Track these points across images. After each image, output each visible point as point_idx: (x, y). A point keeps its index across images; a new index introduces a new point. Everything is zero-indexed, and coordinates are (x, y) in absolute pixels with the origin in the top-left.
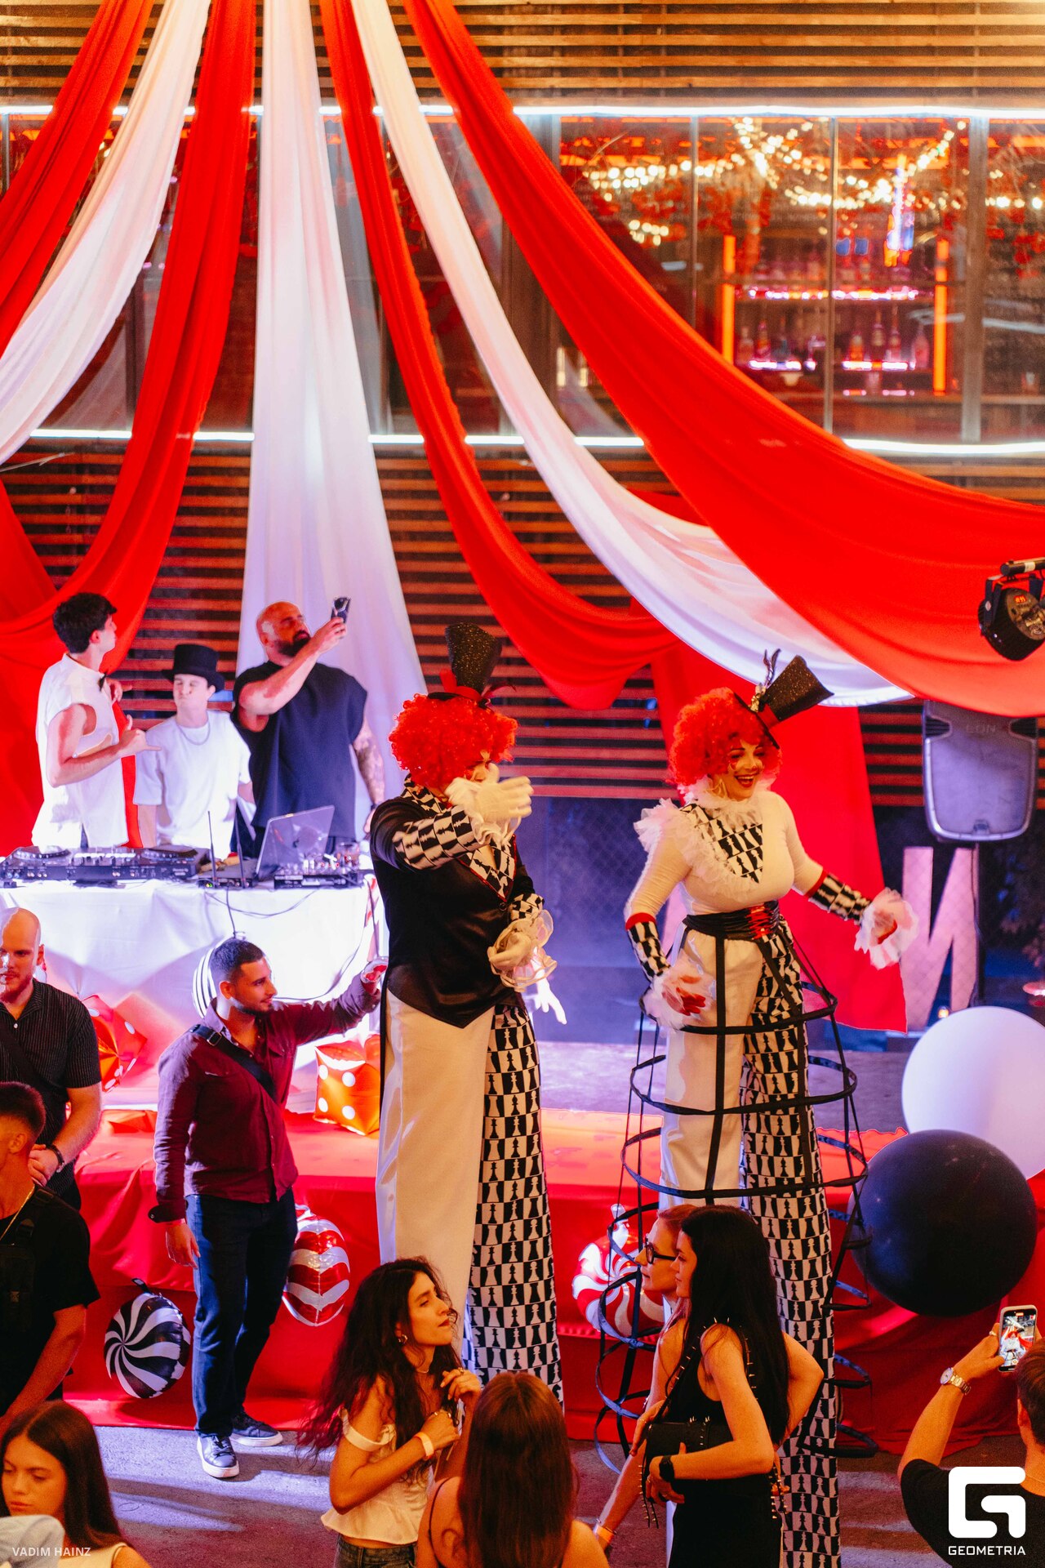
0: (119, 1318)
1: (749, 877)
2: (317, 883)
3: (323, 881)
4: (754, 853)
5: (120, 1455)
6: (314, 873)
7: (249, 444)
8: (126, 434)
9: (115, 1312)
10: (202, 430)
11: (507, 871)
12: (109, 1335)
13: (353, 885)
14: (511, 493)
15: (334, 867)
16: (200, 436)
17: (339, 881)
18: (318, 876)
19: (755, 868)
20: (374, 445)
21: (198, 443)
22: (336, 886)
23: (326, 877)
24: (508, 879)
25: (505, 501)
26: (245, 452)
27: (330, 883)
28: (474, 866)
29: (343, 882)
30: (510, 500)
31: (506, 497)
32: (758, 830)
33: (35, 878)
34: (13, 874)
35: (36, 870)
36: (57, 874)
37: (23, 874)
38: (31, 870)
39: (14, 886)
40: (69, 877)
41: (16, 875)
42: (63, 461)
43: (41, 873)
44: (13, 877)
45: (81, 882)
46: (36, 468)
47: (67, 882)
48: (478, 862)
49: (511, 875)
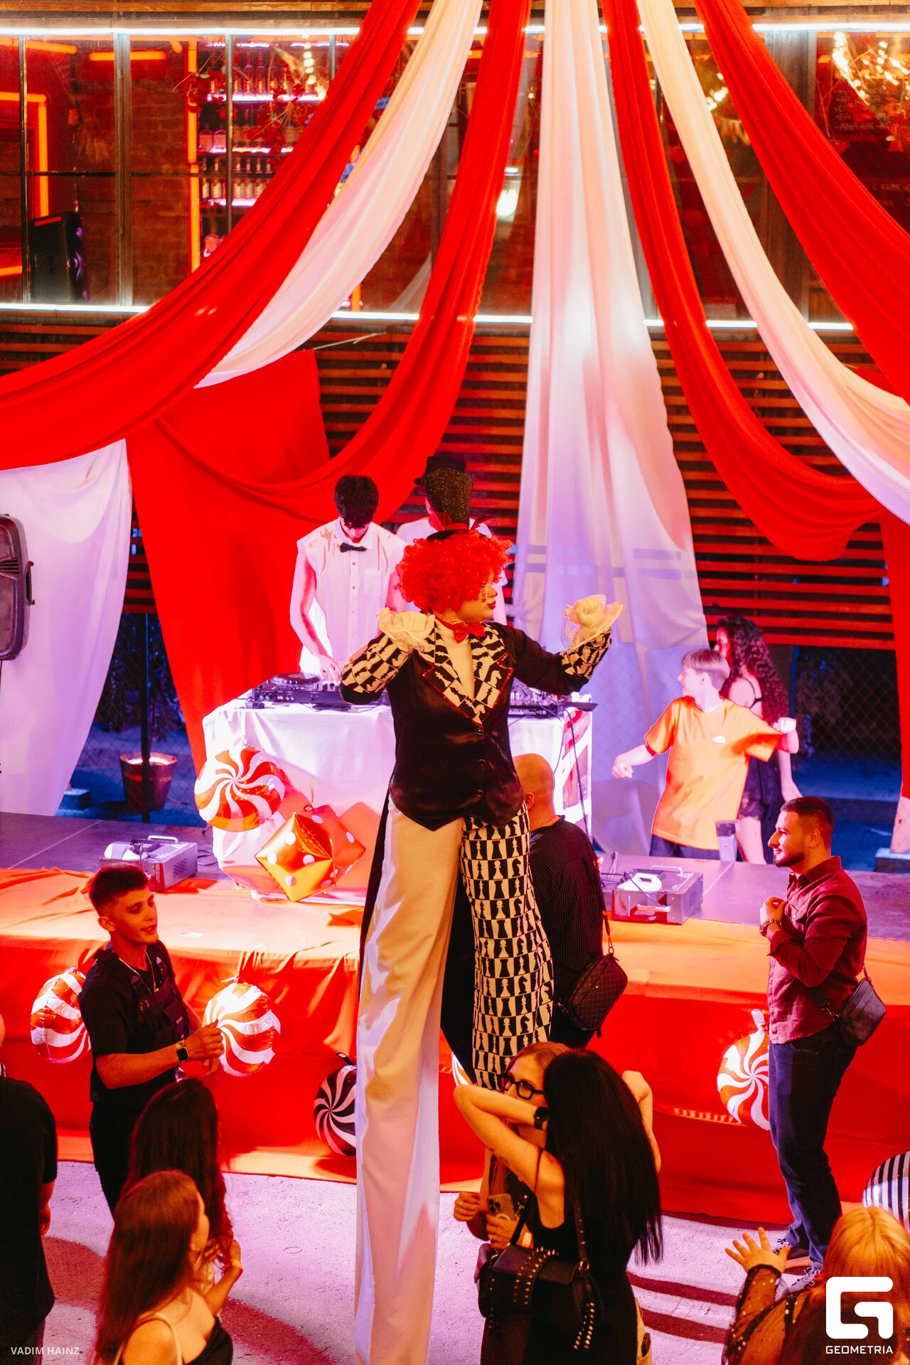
0: (326, 1087)
2: (521, 713)
3: (527, 712)
5: (310, 1205)
6: (520, 703)
7: (528, 327)
8: (415, 317)
9: (322, 1081)
10: (480, 314)
11: (485, 701)
12: (322, 1101)
13: (553, 716)
14: (765, 372)
15: (535, 699)
16: (479, 318)
17: (540, 712)
18: (523, 707)
20: (649, 328)
21: (479, 325)
22: (539, 717)
23: (530, 707)
24: (486, 708)
25: (760, 379)
26: (524, 333)
27: (533, 713)
28: (448, 694)
29: (544, 712)
30: (765, 378)
31: (761, 375)
33: (285, 701)
34: (264, 696)
35: (284, 694)
36: (301, 697)
37: (274, 697)
38: (280, 694)
39: (262, 707)
40: (312, 701)
41: (267, 697)
42: (376, 340)
43: (289, 696)
44: (264, 699)
45: (320, 706)
46: (350, 346)
47: (310, 705)
48: (453, 690)
49: (491, 704)
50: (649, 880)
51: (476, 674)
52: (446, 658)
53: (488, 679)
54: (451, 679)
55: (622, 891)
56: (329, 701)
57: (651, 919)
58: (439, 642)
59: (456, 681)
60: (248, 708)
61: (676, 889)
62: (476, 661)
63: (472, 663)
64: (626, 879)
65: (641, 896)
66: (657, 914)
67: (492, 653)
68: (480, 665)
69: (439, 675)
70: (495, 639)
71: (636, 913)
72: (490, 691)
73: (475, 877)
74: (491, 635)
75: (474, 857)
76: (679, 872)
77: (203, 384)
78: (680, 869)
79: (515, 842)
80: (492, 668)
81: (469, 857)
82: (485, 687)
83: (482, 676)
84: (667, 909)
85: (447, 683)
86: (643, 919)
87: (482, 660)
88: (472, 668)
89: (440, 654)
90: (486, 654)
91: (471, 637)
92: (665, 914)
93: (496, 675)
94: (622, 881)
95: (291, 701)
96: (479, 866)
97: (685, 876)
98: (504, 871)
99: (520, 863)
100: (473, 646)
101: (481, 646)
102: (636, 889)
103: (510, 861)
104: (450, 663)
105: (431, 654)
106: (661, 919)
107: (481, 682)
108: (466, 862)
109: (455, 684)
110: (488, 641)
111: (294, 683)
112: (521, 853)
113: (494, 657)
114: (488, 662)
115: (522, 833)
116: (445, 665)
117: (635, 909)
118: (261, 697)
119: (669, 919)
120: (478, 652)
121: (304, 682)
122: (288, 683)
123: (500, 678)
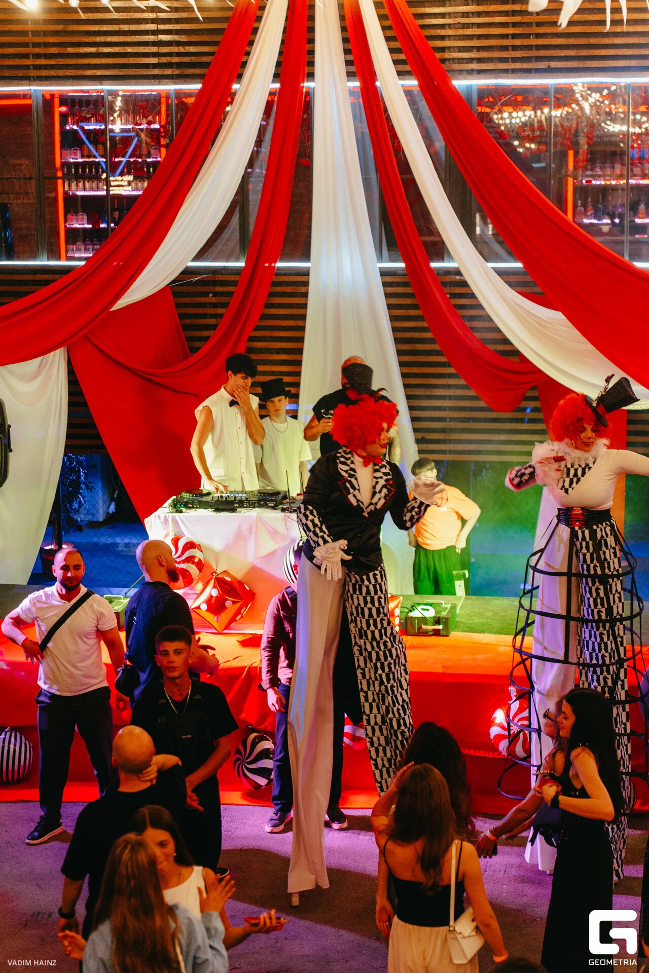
0: (240, 747)
1: (564, 490)
4: (575, 480)
7: (308, 269)
8: (241, 264)
9: (238, 743)
10: (281, 262)
11: (376, 504)
14: (451, 294)
16: (280, 264)
19: (570, 486)
20: (380, 268)
21: (279, 269)
24: (375, 508)
26: (306, 273)
28: (351, 497)
32: (587, 470)
33: (193, 507)
34: (180, 505)
35: (193, 503)
36: (204, 505)
37: (186, 505)
38: (190, 503)
39: (181, 512)
40: (211, 507)
41: (182, 506)
42: (206, 279)
43: (196, 505)
44: (181, 507)
45: (218, 510)
46: (190, 283)
47: (210, 510)
48: (354, 496)
49: (378, 507)
50: (428, 610)
51: (374, 487)
52: (355, 475)
53: (380, 492)
54: (354, 488)
55: (412, 618)
56: (221, 507)
57: (431, 633)
58: (352, 466)
59: (357, 491)
60: (172, 513)
61: (444, 614)
62: (375, 480)
63: (372, 481)
64: (414, 610)
65: (424, 620)
66: (434, 630)
67: (385, 478)
68: (377, 483)
69: (348, 485)
70: (387, 470)
71: (421, 630)
72: (380, 499)
73: (356, 605)
74: (386, 467)
75: (355, 592)
76: (442, 604)
77: (113, 309)
78: (443, 602)
79: (378, 586)
80: (384, 486)
81: (352, 592)
82: (377, 496)
83: (377, 490)
84: (440, 627)
85: (351, 490)
86: (425, 634)
87: (379, 480)
88: (372, 483)
89: (351, 472)
90: (381, 478)
91: (375, 465)
92: (439, 630)
93: (385, 491)
94: (411, 611)
95: (197, 508)
96: (358, 598)
97: (446, 606)
98: (372, 602)
99: (382, 598)
100: (376, 471)
101: (380, 472)
102: (420, 616)
103: (376, 597)
104: (356, 479)
105: (346, 472)
106: (437, 633)
107: (376, 492)
108: (349, 594)
109: (356, 493)
110: (383, 470)
111: (196, 496)
112: (382, 593)
113: (386, 481)
114: (382, 482)
115: (382, 581)
116: (353, 480)
117: (421, 628)
118: (178, 506)
119: (441, 633)
120: (378, 474)
121: (202, 495)
122: (193, 496)
123: (387, 493)
